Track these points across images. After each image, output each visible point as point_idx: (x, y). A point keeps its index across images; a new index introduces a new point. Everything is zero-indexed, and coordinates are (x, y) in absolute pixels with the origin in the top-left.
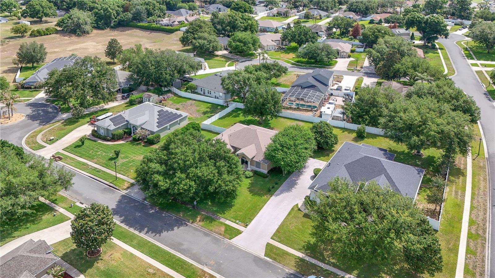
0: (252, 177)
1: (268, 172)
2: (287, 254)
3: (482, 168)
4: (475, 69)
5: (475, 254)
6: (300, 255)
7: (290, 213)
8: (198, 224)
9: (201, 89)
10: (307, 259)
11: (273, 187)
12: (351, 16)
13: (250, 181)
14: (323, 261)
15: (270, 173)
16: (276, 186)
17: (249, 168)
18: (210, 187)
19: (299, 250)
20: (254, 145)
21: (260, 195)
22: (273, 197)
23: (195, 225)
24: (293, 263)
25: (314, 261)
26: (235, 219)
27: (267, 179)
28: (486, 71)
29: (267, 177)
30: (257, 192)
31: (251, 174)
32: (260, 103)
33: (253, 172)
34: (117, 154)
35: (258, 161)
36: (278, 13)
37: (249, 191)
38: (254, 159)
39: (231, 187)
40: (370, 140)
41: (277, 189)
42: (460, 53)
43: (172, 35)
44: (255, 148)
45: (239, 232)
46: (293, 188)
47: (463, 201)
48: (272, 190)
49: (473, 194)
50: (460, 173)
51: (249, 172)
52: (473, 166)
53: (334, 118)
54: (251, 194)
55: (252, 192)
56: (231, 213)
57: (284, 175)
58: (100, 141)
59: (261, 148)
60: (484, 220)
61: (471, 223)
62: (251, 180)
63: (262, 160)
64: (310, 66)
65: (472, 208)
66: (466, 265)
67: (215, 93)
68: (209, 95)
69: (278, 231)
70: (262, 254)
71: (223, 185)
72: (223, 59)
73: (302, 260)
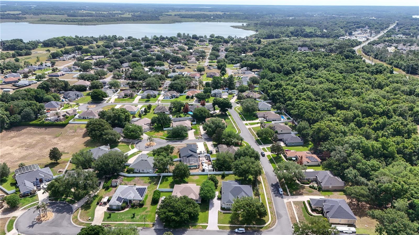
1: (201, 202)
2: (225, 226)
3: (265, 178)
4: (248, 127)
5: (271, 208)
6: (229, 225)
7: (218, 214)
8: (191, 229)
9: (137, 169)
10: (231, 225)
12: (175, 94)
14: (236, 224)
19: (228, 224)
20: (192, 193)
21: (205, 212)
22: (209, 211)
23: (190, 229)
24: (228, 228)
25: (234, 225)
26: (202, 222)
27: (203, 205)
28: (252, 128)
30: (203, 211)
34: (134, 215)
35: (197, 199)
36: (125, 95)
40: (227, 177)
42: (238, 117)
43: (66, 128)
45: (207, 226)
46: (214, 205)
47: (264, 193)
49: (266, 189)
50: (260, 183)
52: (263, 179)
53: (210, 171)
54: (201, 212)
56: (199, 221)
57: (208, 202)
58: (116, 212)
59: (196, 194)
60: (271, 197)
61: (268, 199)
63: (199, 199)
64: (176, 139)
65: (267, 194)
66: (270, 212)
67: (147, 170)
68: (143, 172)
69: (218, 221)
70: (218, 229)
72: (124, 144)
73: (230, 226)
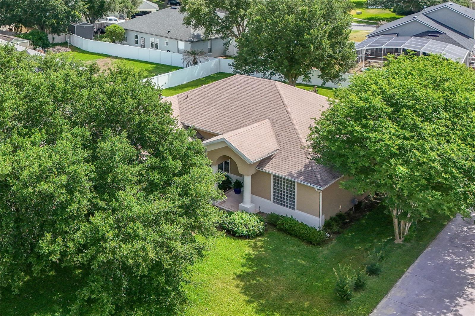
0: (261, 235)
1: (327, 226)
9: (137, 37)
11: (359, 286)
13: (249, 250)
15: (336, 229)
16: (371, 282)
17: (247, 204)
18: (48, 236)
20: (266, 124)
27: (324, 251)
29: (321, 243)
30: (282, 298)
31: (256, 224)
32: (286, 26)
33: (264, 217)
35: (282, 173)
37: (245, 290)
38: (268, 168)
39: (149, 247)
41: (381, 294)
44: (272, 133)
46: (461, 301)
48: (358, 296)
51: (247, 217)
54: (255, 304)
55: (258, 297)
57: (399, 241)
59: (297, 133)
62: (255, 247)
63: (300, 174)
67: (167, 44)
71: (110, 235)
